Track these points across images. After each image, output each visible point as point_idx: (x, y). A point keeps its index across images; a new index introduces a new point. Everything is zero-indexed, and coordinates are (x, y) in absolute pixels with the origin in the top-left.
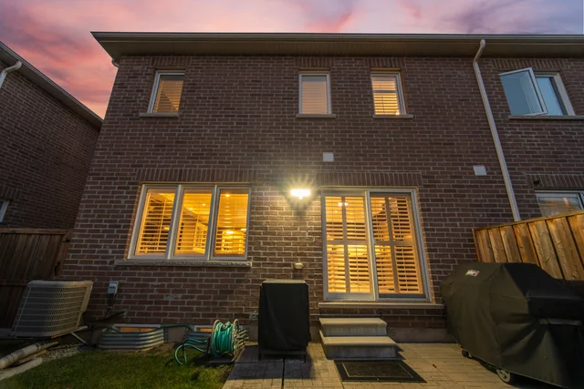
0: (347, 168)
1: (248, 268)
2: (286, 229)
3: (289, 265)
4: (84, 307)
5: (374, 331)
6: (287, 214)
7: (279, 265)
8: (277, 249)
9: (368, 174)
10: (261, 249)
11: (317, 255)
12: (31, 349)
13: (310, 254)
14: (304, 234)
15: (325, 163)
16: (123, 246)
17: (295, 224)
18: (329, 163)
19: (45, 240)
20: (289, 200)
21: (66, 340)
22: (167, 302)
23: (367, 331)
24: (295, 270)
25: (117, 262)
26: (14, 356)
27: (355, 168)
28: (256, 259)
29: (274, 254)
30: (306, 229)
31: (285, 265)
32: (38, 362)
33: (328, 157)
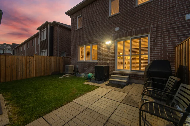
0: (123, 31)
1: (97, 63)
2: (105, 53)
3: (106, 62)
4: (73, 69)
5: (124, 79)
6: (105, 49)
7: (104, 62)
8: (104, 58)
9: (130, 32)
10: (100, 58)
11: (113, 59)
12: (67, 74)
13: (111, 59)
14: (110, 54)
15: (116, 31)
16: (78, 59)
17: (108, 51)
18: (117, 31)
19: (68, 58)
20: (106, 45)
21: (72, 74)
22: (85, 69)
23: (122, 78)
24: (108, 63)
25: (77, 62)
26: (65, 75)
27: (126, 31)
28: (99, 61)
29: (103, 59)
30: (110, 53)
31: (105, 62)
32: (68, 76)
33: (117, 29)
